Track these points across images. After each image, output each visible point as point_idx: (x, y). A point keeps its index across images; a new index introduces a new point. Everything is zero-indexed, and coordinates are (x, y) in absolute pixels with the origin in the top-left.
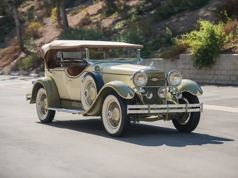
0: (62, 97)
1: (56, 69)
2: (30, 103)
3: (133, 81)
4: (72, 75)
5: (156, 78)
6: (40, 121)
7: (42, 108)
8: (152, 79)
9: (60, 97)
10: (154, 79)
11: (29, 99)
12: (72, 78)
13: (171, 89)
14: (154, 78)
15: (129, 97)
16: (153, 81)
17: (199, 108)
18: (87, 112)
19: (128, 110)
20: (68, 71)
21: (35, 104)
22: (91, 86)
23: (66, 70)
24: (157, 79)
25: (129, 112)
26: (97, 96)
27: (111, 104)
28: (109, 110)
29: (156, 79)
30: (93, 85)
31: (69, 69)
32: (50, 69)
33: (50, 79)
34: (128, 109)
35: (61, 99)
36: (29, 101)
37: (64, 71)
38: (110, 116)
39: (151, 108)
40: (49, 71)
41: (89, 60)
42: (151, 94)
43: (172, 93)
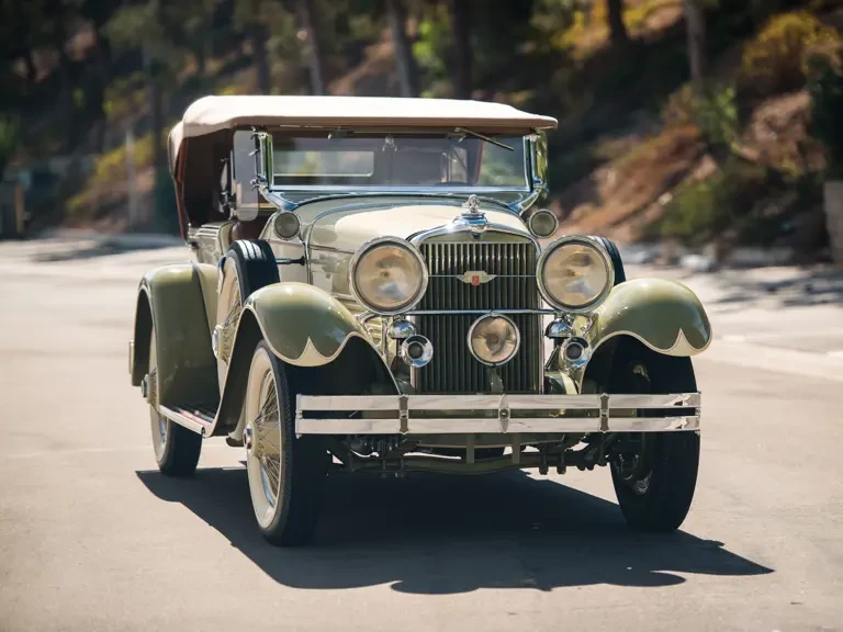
5: (484, 270)
10: (474, 277)
16: (465, 284)
17: (691, 412)
20: (231, 238)
23: (224, 233)
25: (304, 427)
29: (483, 277)
38: (250, 447)
39: (410, 411)
41: (273, 187)
42: (424, 343)
43: (559, 340)
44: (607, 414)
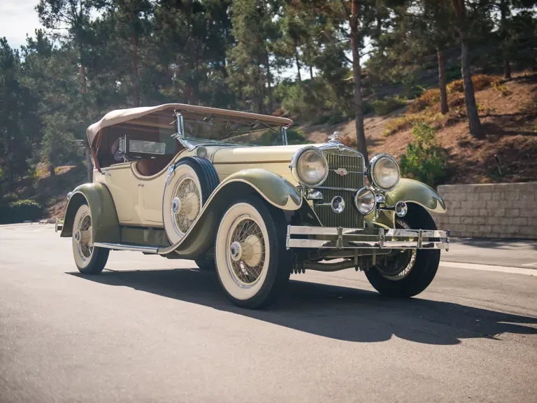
0: (123, 222)
1: (113, 166)
2: (62, 236)
3: (297, 170)
4: (145, 175)
5: (345, 168)
6: (78, 271)
7: (83, 245)
8: (336, 169)
9: (120, 222)
10: (342, 171)
11: (59, 228)
12: (145, 180)
13: (378, 195)
14: (340, 167)
15: (291, 206)
16: (339, 175)
18: (177, 249)
19: (288, 237)
20: (137, 167)
21: (71, 238)
22: (187, 190)
23: (134, 164)
25: (291, 243)
26: (202, 210)
27: (238, 226)
28: (233, 241)
29: (345, 172)
30: (192, 188)
31: (140, 164)
32: (102, 169)
33: (101, 185)
34: (288, 234)
35: (121, 226)
36: (60, 232)
37: (130, 167)
38: (237, 255)
40: (100, 171)
41: (184, 138)
43: (378, 204)
44: (422, 239)
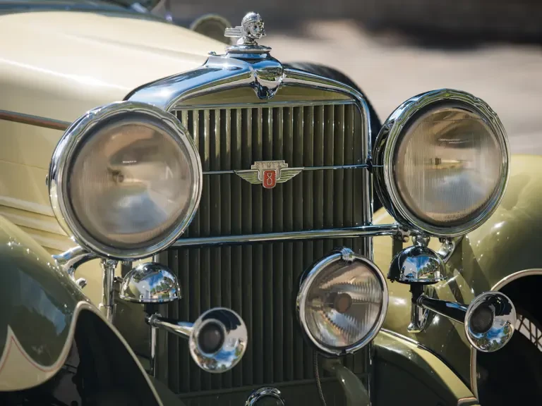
3: (69, 193)
5: (286, 158)
8: (246, 166)
10: (270, 172)
13: (415, 253)
14: (265, 158)
16: (255, 187)
24: (293, 164)
29: (282, 172)
42: (232, 324)
43: (417, 288)
